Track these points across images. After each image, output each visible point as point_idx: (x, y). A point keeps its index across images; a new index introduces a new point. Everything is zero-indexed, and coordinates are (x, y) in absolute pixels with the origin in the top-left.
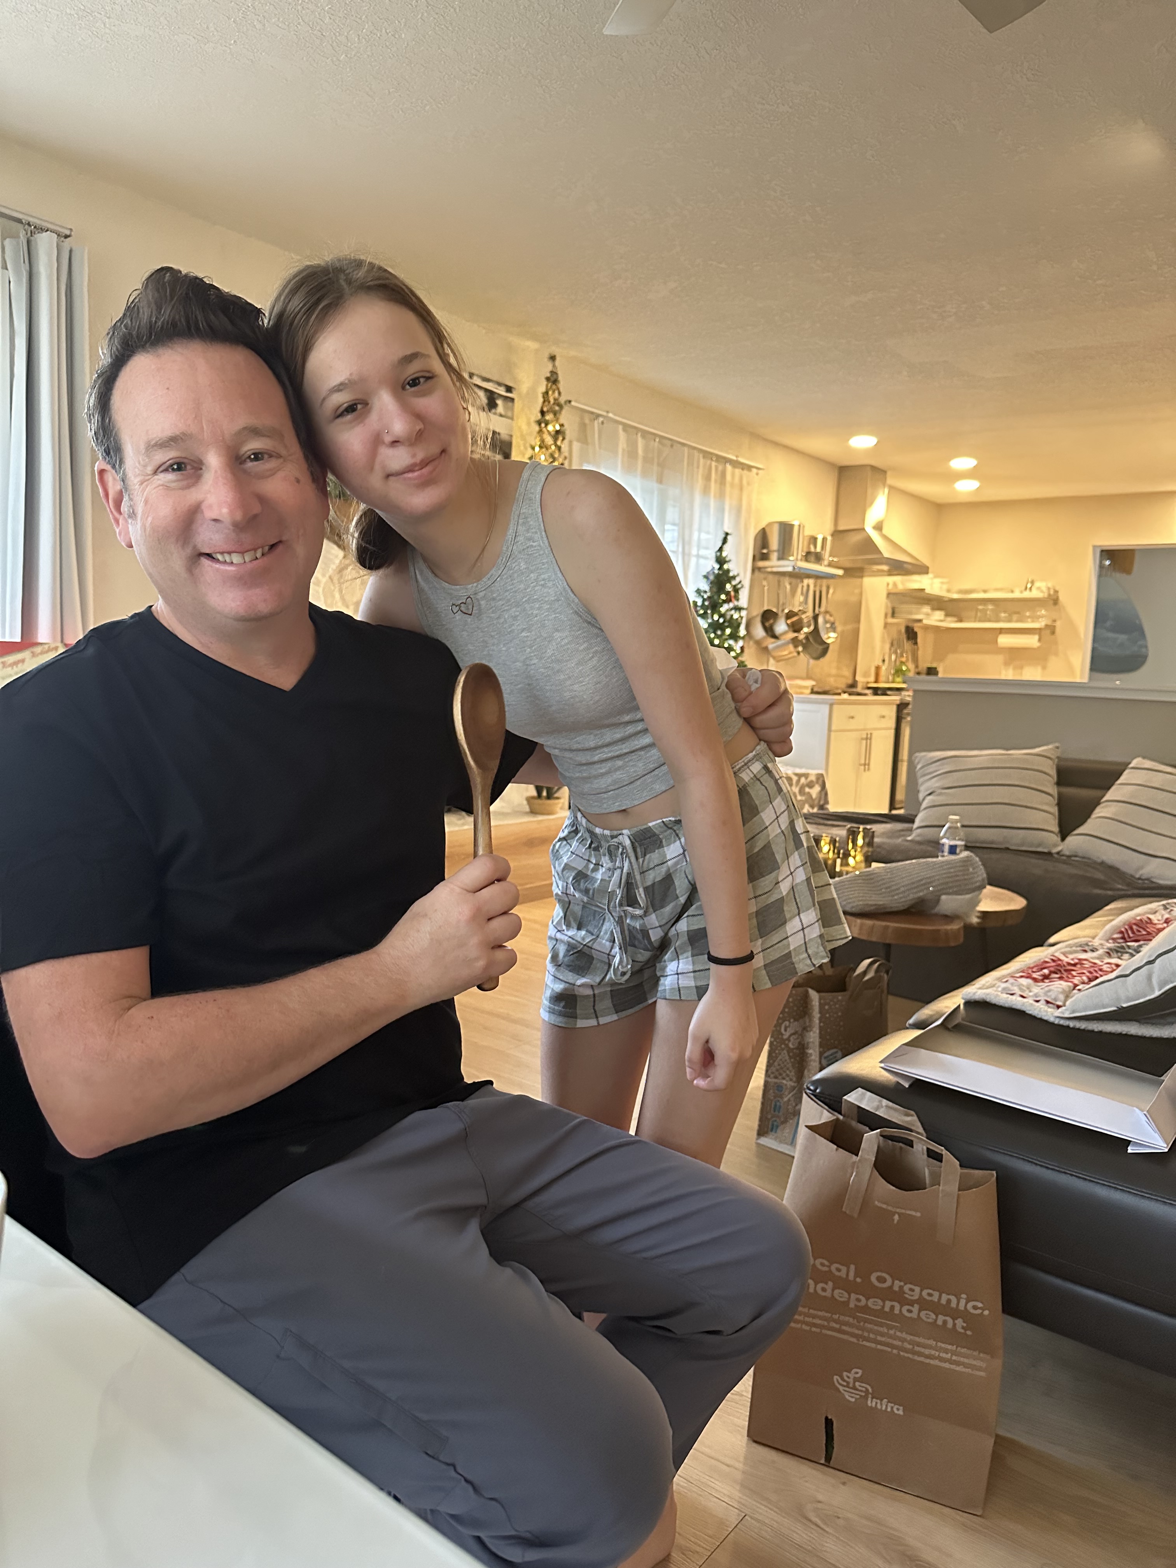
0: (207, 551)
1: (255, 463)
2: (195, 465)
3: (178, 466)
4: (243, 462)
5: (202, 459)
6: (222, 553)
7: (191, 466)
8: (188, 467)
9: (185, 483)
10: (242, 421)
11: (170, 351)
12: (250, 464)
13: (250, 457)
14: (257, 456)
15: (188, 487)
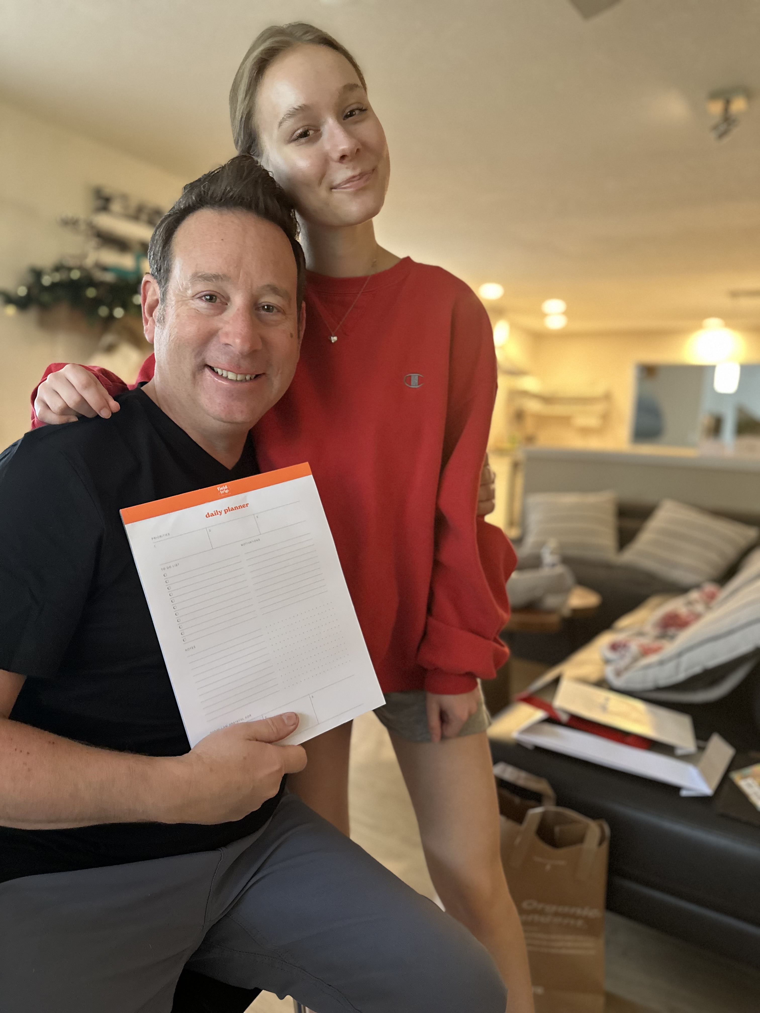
0: (212, 365)
1: (267, 313)
2: (223, 300)
3: (211, 298)
4: (257, 309)
5: (231, 297)
6: (222, 369)
7: (221, 300)
8: (218, 300)
9: (212, 312)
10: (268, 280)
11: (231, 214)
12: (263, 312)
13: (264, 306)
14: (270, 308)
15: (214, 315)
